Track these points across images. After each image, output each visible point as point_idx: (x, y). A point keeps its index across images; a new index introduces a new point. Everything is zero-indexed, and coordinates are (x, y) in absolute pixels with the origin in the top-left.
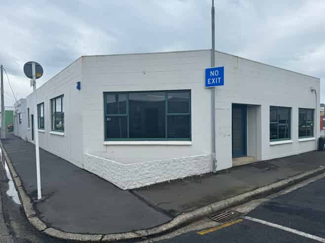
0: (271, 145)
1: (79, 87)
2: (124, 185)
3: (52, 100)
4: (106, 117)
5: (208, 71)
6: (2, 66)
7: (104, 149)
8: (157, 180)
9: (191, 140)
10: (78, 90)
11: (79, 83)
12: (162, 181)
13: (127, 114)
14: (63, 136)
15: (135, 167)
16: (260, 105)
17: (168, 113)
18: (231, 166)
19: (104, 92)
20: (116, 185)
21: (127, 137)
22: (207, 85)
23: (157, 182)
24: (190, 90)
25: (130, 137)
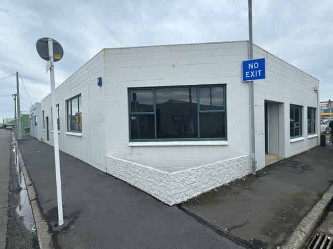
0: (291, 143)
1: (100, 84)
2: (169, 199)
3: (67, 101)
4: (130, 116)
5: (245, 64)
6: (17, 73)
7: (129, 151)
8: (203, 189)
9: (226, 140)
10: (99, 87)
11: (100, 79)
12: (208, 190)
13: (154, 112)
14: (81, 137)
15: (182, 176)
16: (283, 103)
17: (201, 110)
18: (264, 166)
19: (128, 88)
20: (158, 198)
21: (154, 138)
22: (245, 78)
23: (204, 191)
24: (225, 85)
25: (158, 138)
